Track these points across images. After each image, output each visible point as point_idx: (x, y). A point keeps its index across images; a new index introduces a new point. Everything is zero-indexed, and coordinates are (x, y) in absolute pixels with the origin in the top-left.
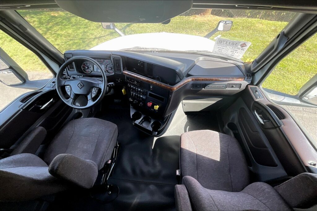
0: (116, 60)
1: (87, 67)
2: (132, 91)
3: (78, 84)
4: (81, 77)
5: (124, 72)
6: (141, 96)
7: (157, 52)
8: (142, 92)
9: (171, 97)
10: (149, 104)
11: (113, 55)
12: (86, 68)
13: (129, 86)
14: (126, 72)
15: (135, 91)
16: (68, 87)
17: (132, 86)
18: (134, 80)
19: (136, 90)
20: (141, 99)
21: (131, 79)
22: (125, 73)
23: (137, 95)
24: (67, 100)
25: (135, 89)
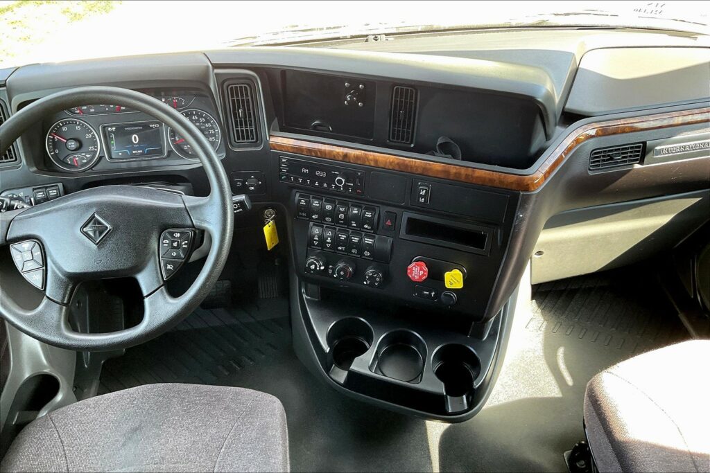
0: (234, 92)
1: (76, 140)
2: (319, 223)
3: (85, 225)
4: (53, 192)
5: (273, 140)
6: (368, 241)
7: (391, 39)
8: (370, 221)
9: (523, 219)
10: (417, 271)
11: (216, 66)
12: (72, 145)
13: (303, 202)
14: (284, 141)
15: (336, 220)
16: (26, 245)
17: (316, 203)
18: (327, 169)
19: (342, 216)
20: (367, 253)
21: (313, 167)
22: (281, 147)
23: (348, 239)
24: (29, 314)
25: (334, 214)
